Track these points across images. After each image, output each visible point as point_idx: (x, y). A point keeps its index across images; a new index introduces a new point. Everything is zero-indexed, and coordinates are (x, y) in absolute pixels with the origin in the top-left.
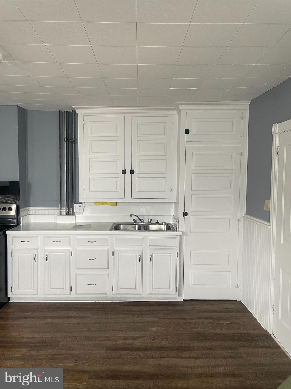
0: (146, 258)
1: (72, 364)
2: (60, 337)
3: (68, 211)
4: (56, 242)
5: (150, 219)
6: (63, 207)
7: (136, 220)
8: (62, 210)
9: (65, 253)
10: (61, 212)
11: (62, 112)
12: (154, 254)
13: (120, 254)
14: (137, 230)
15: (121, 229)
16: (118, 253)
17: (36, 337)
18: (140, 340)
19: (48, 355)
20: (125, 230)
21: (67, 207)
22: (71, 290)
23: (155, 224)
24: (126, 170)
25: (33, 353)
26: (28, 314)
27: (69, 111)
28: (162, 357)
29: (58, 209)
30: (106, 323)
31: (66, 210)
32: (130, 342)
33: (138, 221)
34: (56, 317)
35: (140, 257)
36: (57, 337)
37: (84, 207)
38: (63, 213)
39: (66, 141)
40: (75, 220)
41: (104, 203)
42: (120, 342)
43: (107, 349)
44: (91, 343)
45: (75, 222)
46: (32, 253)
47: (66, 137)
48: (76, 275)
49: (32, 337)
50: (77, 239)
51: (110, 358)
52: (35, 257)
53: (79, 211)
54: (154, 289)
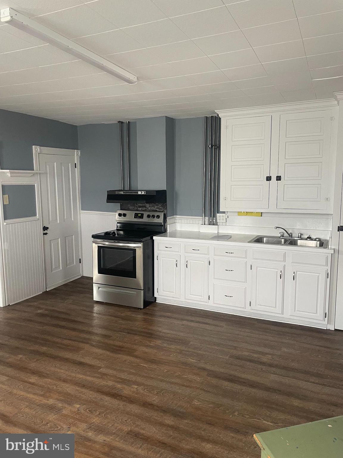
0: (289, 276)
1: (196, 361)
2: (192, 338)
3: (211, 220)
4: (195, 250)
5: (300, 233)
6: (207, 216)
7: (283, 234)
8: (205, 220)
9: (204, 261)
10: (205, 221)
11: (208, 117)
12: (298, 273)
13: (258, 268)
14: (283, 244)
15: (265, 242)
16: (257, 267)
17: (171, 334)
18: (268, 357)
19: (177, 349)
20: (268, 243)
21: (211, 216)
22: (209, 299)
23: (306, 239)
24: (271, 176)
25: (166, 345)
26: (169, 314)
27: (214, 115)
28: (286, 376)
29: (202, 219)
30: (238, 335)
31: (209, 220)
32: (257, 355)
33: (286, 235)
34: (192, 321)
35: (281, 273)
36: (189, 337)
37: (227, 217)
38: (207, 223)
39: (210, 148)
40: (218, 230)
41: (248, 214)
42: (247, 354)
43: (232, 356)
44: (217, 348)
45: (218, 233)
46: (174, 259)
47: (211, 144)
48: (214, 285)
49: (168, 332)
50: (215, 248)
51: (232, 365)
52: (176, 263)
53: (222, 221)
54: (297, 311)
